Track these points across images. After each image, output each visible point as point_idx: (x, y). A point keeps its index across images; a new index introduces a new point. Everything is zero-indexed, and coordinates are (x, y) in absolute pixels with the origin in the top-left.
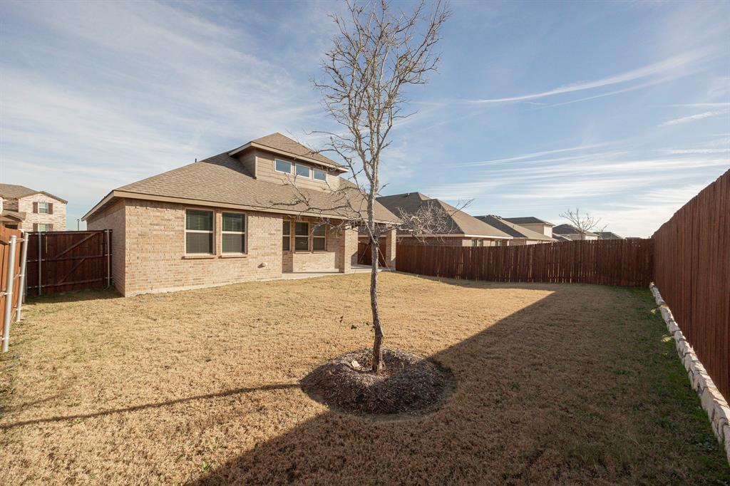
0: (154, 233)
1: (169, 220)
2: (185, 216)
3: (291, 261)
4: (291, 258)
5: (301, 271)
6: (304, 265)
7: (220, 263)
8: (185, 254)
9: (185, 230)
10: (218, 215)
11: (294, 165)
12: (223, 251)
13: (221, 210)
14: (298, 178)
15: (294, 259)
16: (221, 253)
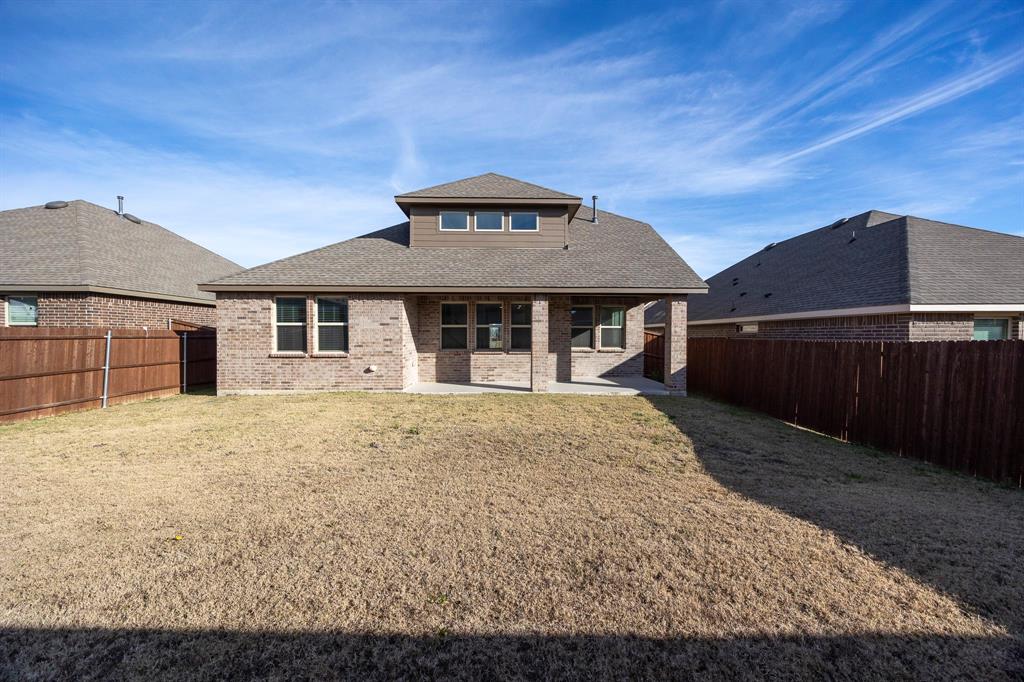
0: (241, 327)
1: (255, 312)
2: (274, 306)
3: (469, 365)
4: (469, 360)
5: (485, 383)
6: (491, 373)
7: (312, 364)
8: (275, 351)
9: (274, 323)
10: (309, 302)
11: (472, 215)
12: (321, 349)
13: (313, 295)
14: (478, 234)
15: (472, 363)
16: (316, 351)
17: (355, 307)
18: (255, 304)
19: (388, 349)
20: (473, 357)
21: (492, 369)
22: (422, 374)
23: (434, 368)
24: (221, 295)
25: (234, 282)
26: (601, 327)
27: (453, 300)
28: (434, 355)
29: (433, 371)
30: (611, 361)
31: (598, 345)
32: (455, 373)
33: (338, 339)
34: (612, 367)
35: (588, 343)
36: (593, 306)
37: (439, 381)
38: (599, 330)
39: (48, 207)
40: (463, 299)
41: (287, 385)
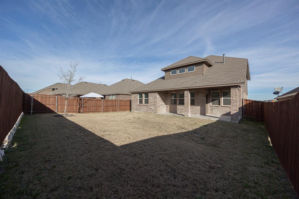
0: (134, 99)
2: (138, 95)
3: (176, 109)
4: (176, 107)
5: (180, 114)
6: (182, 111)
7: (143, 107)
8: (138, 104)
9: (138, 98)
10: (143, 94)
11: (178, 70)
12: (145, 103)
13: (143, 93)
14: (179, 74)
15: (177, 108)
16: (144, 104)
17: (149, 94)
18: (136, 95)
19: (155, 104)
20: (177, 106)
21: (182, 110)
22: (167, 110)
23: (169, 109)
24: (132, 93)
25: (134, 91)
26: (223, 98)
27: (173, 92)
28: (169, 106)
29: (169, 110)
30: (227, 110)
31: (222, 104)
32: (173, 111)
33: (147, 102)
34: (227, 112)
35: (218, 103)
36: (220, 91)
37: (170, 112)
38: (222, 99)
39: (123, 80)
40: (175, 91)
41: (140, 110)
